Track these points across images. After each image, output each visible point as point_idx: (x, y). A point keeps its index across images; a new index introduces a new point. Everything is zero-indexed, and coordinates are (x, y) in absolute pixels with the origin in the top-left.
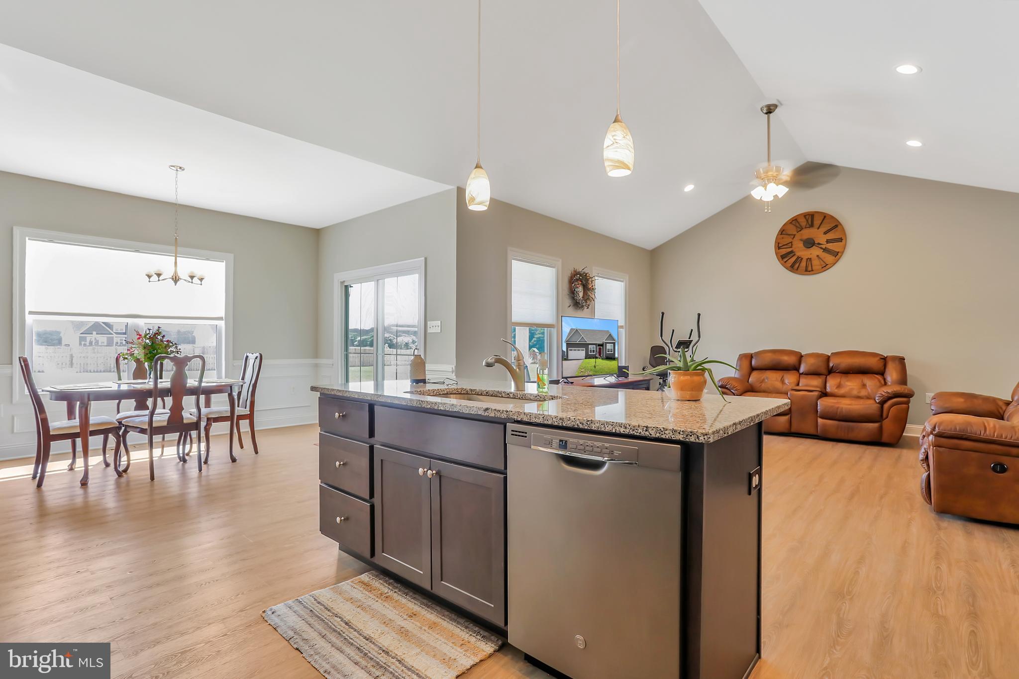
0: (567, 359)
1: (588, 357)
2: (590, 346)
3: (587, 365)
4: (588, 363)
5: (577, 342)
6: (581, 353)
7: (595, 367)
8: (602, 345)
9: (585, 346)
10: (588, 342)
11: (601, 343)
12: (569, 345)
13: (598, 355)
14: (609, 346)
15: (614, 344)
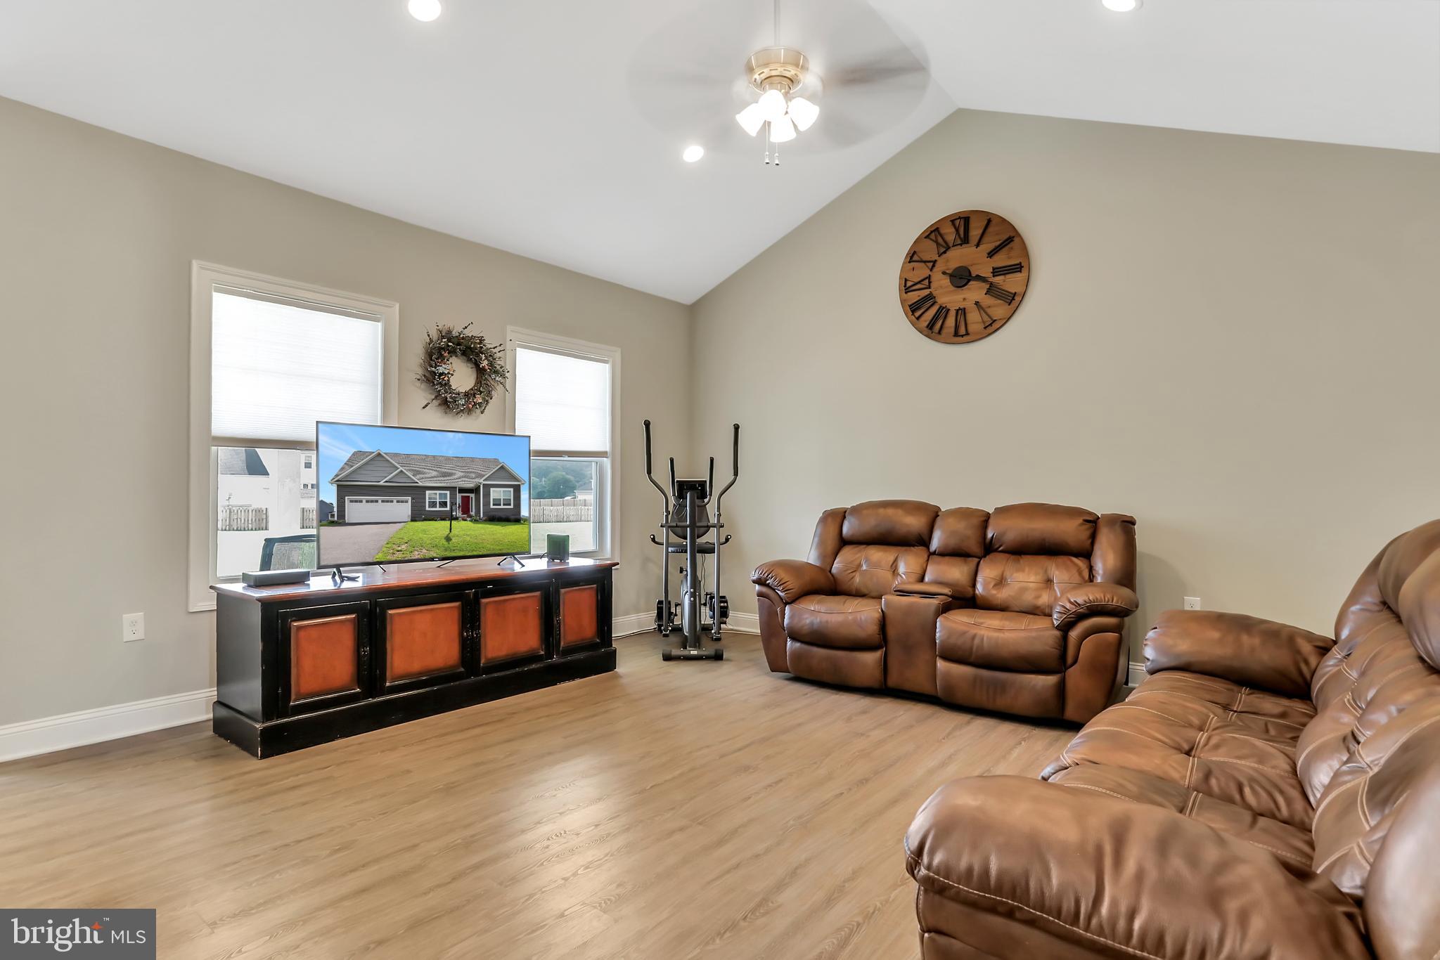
0: (341, 521)
1: (418, 515)
2: (428, 492)
3: (421, 535)
4: (424, 531)
5: (381, 483)
6: (402, 509)
7: (448, 539)
8: (475, 490)
9: (416, 492)
10: (420, 484)
11: (470, 485)
12: (346, 488)
13: (458, 513)
14: (495, 494)
15: (517, 490)
